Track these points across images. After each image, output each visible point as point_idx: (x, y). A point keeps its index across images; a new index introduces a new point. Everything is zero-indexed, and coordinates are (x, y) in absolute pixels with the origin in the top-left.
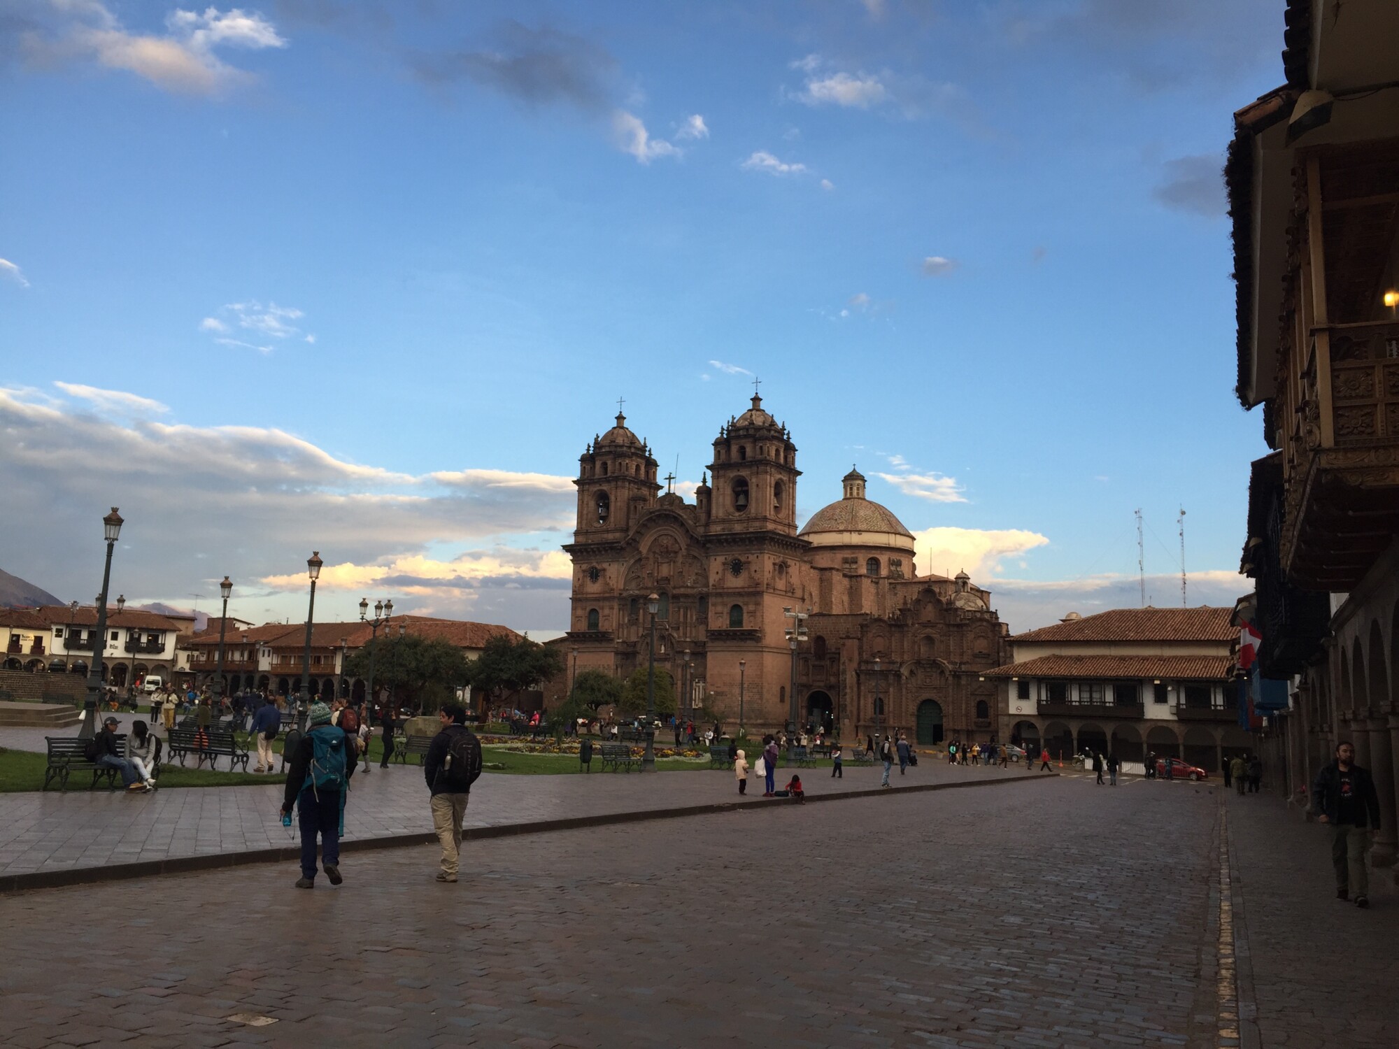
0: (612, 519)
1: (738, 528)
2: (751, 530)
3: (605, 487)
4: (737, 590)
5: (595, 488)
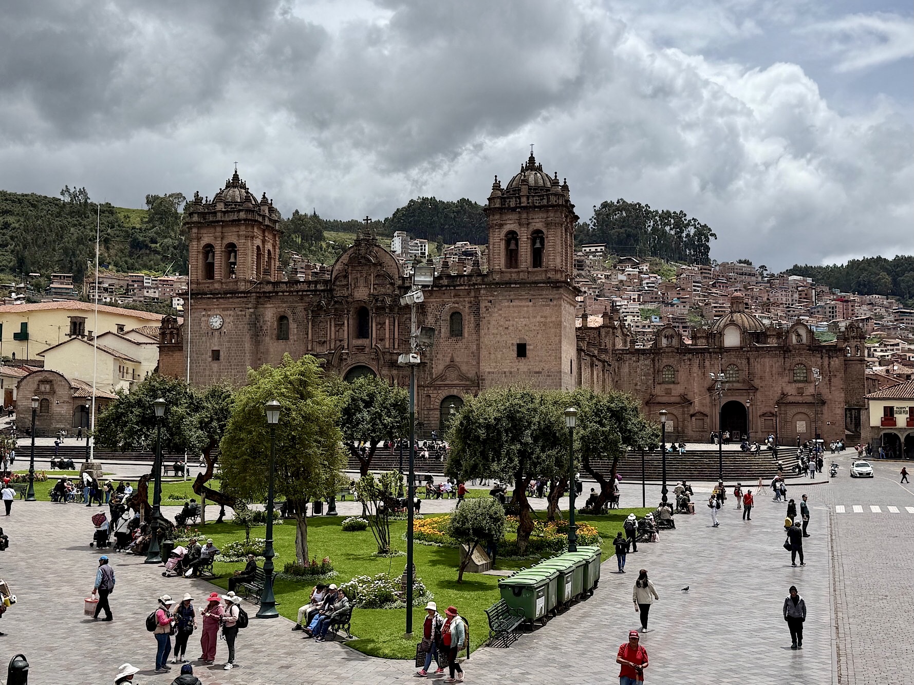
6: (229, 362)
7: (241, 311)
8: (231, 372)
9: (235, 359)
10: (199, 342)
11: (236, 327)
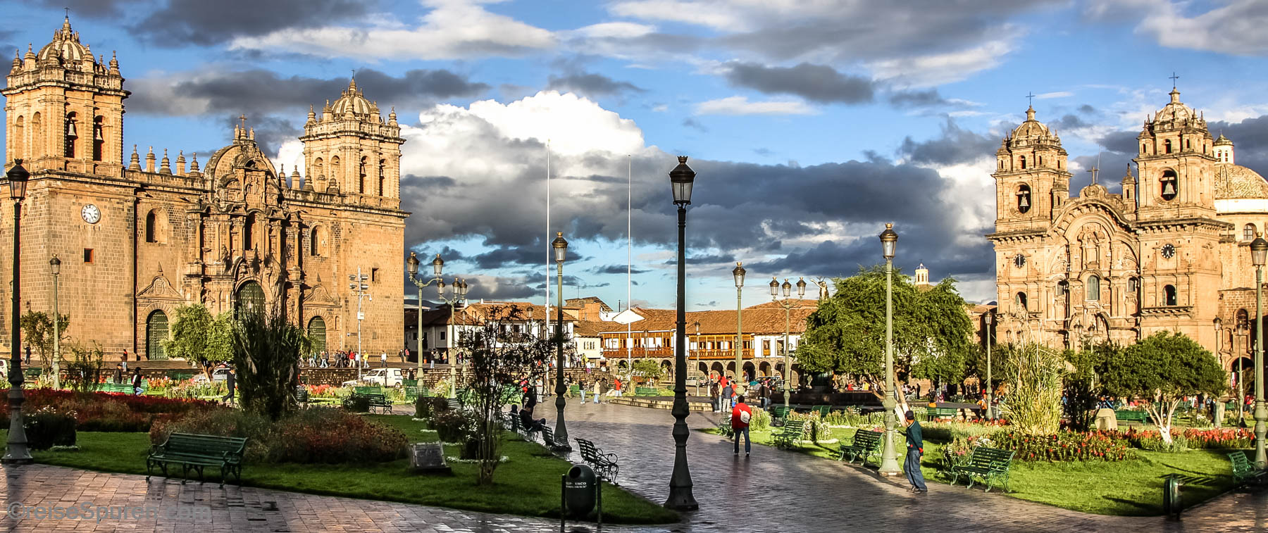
0: (1035, 210)
1: (1167, 215)
2: (1181, 217)
3: (1026, 179)
4: (1169, 272)
5: (1015, 180)
6: (106, 265)
7: (118, 203)
8: (108, 278)
9: (113, 262)
10: (69, 237)
11: (113, 223)
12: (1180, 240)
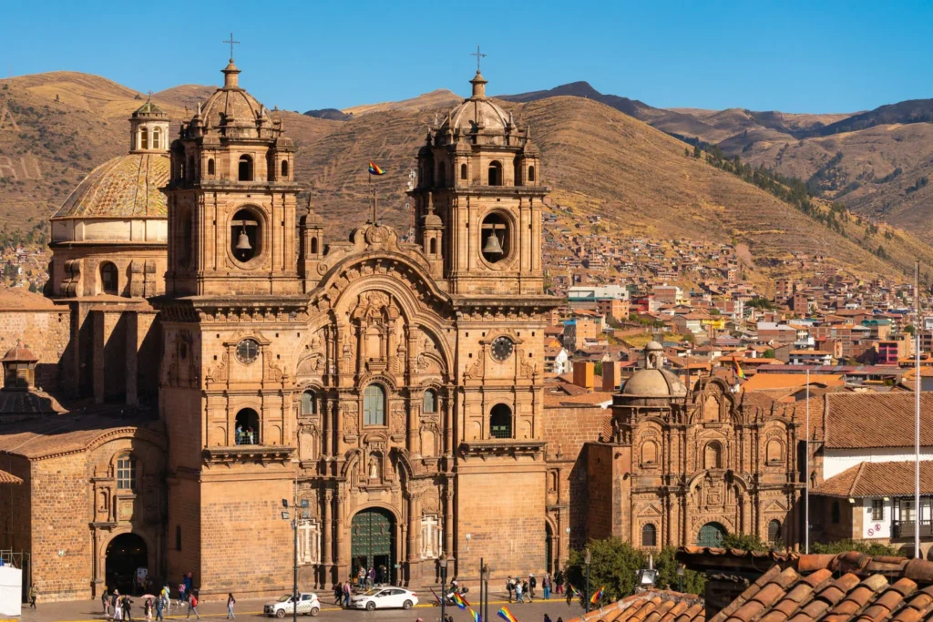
0: (266, 256)
4: (502, 383)
12: (522, 331)
